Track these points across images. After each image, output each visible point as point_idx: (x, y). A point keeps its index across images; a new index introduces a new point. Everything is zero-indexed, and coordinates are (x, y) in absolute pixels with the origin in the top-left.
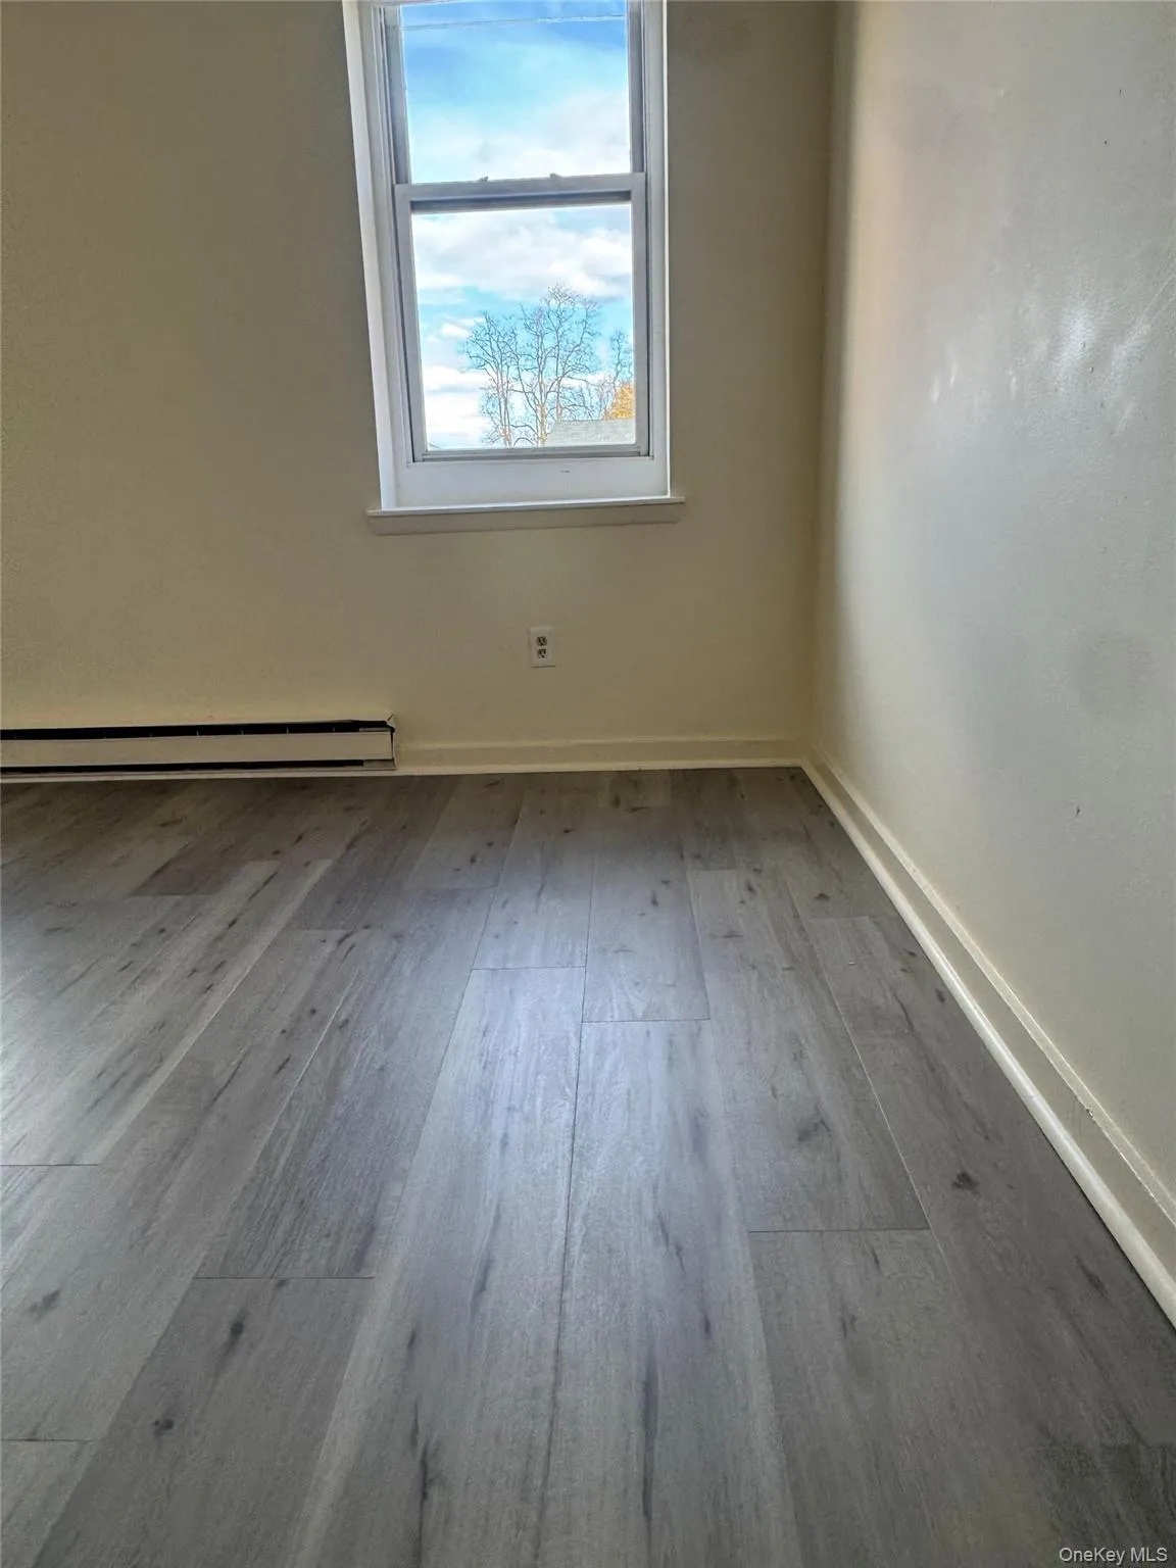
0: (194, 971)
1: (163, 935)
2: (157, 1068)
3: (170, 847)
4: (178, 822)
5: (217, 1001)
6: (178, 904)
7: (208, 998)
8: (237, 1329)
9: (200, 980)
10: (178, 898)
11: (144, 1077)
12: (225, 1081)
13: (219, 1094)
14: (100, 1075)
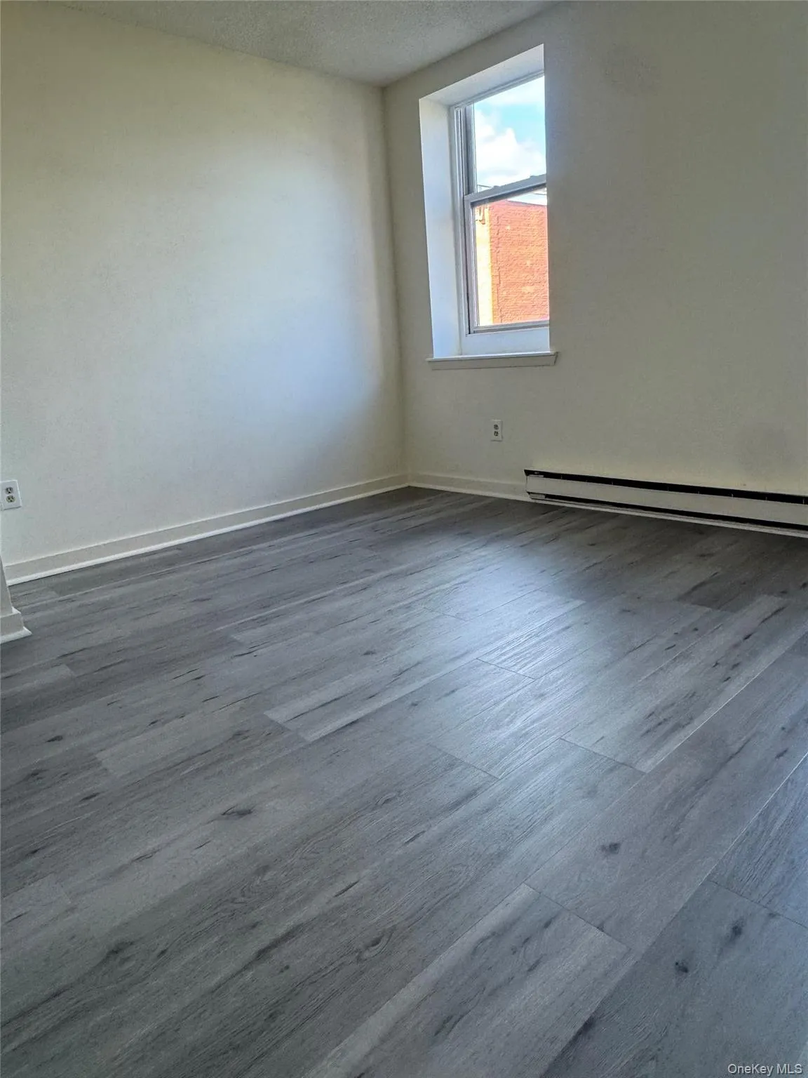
0: (717, 664)
1: (697, 632)
2: (689, 723)
3: (704, 572)
4: (711, 555)
5: (734, 689)
6: (707, 613)
7: (727, 685)
8: (737, 931)
9: (721, 671)
10: (708, 609)
11: (678, 727)
12: (736, 750)
13: (731, 757)
14: (650, 715)
